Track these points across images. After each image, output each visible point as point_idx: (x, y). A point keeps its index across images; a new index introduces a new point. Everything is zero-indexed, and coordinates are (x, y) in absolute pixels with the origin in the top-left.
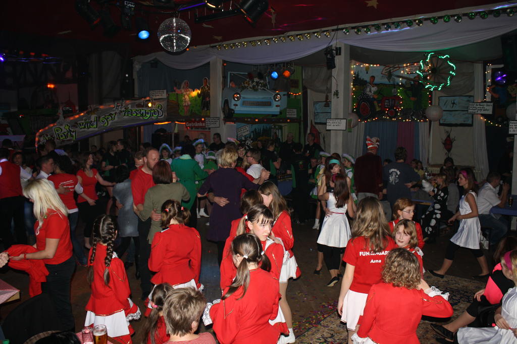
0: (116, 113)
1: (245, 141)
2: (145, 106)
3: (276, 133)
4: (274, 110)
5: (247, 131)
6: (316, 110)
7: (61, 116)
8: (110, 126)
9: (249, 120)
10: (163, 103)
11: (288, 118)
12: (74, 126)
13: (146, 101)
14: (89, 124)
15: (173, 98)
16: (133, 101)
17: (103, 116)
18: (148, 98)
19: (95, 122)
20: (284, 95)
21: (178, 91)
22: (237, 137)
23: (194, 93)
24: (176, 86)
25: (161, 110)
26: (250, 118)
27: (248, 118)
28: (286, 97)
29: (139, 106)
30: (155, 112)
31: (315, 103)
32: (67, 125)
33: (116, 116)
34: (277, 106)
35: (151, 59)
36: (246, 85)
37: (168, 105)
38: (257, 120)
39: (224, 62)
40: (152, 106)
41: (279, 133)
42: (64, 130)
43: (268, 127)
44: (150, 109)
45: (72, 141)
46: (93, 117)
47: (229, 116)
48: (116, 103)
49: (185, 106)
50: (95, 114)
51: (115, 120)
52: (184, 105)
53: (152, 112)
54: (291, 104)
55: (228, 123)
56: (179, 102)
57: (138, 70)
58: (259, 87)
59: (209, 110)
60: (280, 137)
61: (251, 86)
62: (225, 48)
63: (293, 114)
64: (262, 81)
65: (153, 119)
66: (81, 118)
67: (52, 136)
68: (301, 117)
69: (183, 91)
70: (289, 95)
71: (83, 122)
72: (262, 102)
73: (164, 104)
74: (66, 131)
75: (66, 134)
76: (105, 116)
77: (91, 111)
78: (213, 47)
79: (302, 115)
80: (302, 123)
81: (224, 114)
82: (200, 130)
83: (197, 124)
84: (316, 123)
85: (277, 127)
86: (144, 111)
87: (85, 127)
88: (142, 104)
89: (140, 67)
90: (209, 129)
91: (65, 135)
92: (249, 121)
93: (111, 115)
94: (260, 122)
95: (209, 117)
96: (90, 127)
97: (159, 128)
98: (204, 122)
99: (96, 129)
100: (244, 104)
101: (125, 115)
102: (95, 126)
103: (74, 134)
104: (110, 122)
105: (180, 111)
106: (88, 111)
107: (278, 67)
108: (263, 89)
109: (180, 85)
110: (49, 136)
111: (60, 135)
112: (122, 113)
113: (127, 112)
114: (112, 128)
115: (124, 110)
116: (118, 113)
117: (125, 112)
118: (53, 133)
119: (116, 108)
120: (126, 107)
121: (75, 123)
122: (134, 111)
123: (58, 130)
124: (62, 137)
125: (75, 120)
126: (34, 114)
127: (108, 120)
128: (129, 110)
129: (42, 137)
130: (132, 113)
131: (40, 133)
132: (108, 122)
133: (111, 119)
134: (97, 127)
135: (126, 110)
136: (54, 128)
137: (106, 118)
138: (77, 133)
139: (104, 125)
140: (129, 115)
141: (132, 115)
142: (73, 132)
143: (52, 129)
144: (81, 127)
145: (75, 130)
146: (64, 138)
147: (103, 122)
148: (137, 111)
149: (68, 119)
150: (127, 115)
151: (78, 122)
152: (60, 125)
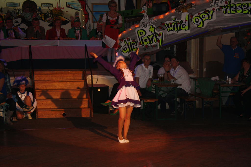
0: (214, 10)
7: (145, 14)
8: (206, 27)
12: (160, 27)
14: (179, 25)
17: (197, 15)
19: (187, 22)
32: (153, 27)
33: (215, 13)
42: (149, 33)
45: (159, 48)
46: (184, 16)
50: (187, 11)
51: (212, 20)
66: (169, 18)
67: (134, 41)
71: (172, 22)
74: (150, 34)
75: (150, 38)
76: (200, 14)
77: (183, 8)
87: (174, 29)
93: (206, 12)
96: (180, 30)
99: (188, 32)
101: (226, 13)
102: (187, 27)
103: (160, 38)
104: (206, 22)
110: (131, 41)
111: (144, 40)
112: (222, 9)
113: (229, 8)
114: (209, 31)
115: (225, 5)
116: (216, 10)
117: (226, 7)
118: (136, 36)
119: (215, 3)
120: (228, 1)
121: (161, 24)
122: (239, 6)
123: (142, 33)
124: (146, 41)
125: (162, 19)
126: (130, 15)
127: (204, 19)
128: (232, 5)
129: (123, 41)
130: (236, 9)
131: (121, 36)
132: (204, 22)
133: (207, 18)
134: (189, 29)
135: (227, 5)
136: (136, 30)
137: (201, 17)
138: (164, 37)
139: (199, 27)
140: (232, 12)
141: (236, 12)
142: (159, 35)
143: (135, 31)
144: (169, 29)
145: (161, 33)
146: (148, 43)
147: (197, 22)
148: (244, 6)
149: (154, 19)
150: (229, 12)
151: (165, 23)
152: (144, 26)
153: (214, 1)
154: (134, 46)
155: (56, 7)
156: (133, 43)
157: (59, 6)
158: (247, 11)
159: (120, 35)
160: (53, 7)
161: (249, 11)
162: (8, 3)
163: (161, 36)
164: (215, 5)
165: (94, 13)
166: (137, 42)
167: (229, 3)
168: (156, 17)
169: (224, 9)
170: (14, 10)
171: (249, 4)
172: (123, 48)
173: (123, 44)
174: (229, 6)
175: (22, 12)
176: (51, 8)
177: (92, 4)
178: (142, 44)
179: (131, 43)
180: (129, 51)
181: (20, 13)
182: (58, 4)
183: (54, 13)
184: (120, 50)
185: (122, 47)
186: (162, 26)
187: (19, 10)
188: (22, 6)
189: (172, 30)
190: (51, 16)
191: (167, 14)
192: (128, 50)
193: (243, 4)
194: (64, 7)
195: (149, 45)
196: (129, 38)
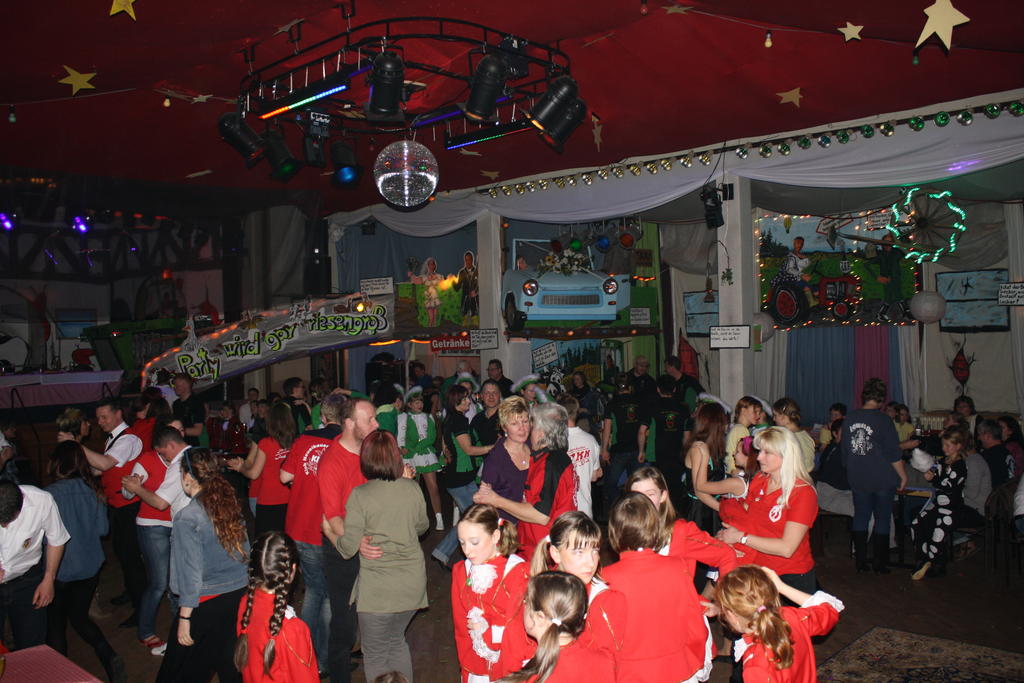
0: (295, 325)
1: (549, 374)
2: (350, 310)
3: (610, 356)
4: (604, 311)
5: (553, 355)
6: (689, 308)
7: (191, 332)
8: (285, 350)
9: (556, 332)
10: (387, 302)
11: (634, 327)
12: (216, 351)
13: (354, 300)
14: (244, 348)
15: (405, 293)
16: (329, 301)
17: (272, 332)
18: (358, 295)
19: (257, 343)
20: (624, 281)
21: (414, 279)
22: (533, 366)
23: (447, 283)
24: (411, 270)
25: (382, 316)
26: (558, 329)
27: (553, 329)
28: (628, 284)
29: (340, 309)
30: (371, 321)
31: (687, 295)
32: (203, 351)
33: (296, 330)
34: (610, 303)
35: (362, 219)
36: (548, 264)
37: (396, 308)
38: (571, 333)
39: (504, 219)
40: (365, 308)
41: (616, 356)
42: (197, 360)
43: (594, 346)
44: (361, 316)
45: (212, 381)
46: (252, 334)
47: (517, 325)
48: (296, 306)
49: (429, 308)
50: (255, 327)
51: (293, 339)
52: (428, 305)
53: (367, 319)
54: (639, 297)
55: (514, 341)
56: (419, 301)
57: (337, 240)
58: (575, 268)
59: (478, 315)
60: (618, 364)
61: (558, 265)
62: (506, 194)
63: (643, 317)
64: (579, 256)
65: (367, 335)
66: (229, 337)
68: (659, 324)
69: (425, 278)
70: (633, 282)
72: (581, 296)
73: (388, 305)
74: (199, 361)
75: (200, 367)
76: (276, 331)
77: (248, 322)
78: (481, 192)
79: (660, 318)
80: (662, 335)
81: (507, 322)
82: (460, 354)
83: (453, 344)
84: (690, 335)
85: (612, 344)
86: (349, 320)
88: (347, 306)
89: (342, 234)
90: (478, 351)
91: (198, 369)
92: (556, 336)
93: (286, 328)
94: (578, 335)
95: (477, 328)
96: (246, 354)
97: (379, 352)
98: (467, 338)
99: (258, 357)
100: (545, 300)
101: (313, 329)
102: (256, 350)
103: (215, 367)
104: (284, 343)
105: (419, 318)
106: (242, 321)
107: (610, 226)
108: (583, 271)
109: (419, 266)
112: (307, 324)
113: (317, 323)
114: (289, 354)
115: (312, 318)
116: (299, 325)
117: (313, 321)
118: (177, 365)
119: (296, 316)
120: (315, 313)
121: (216, 347)
122: (331, 320)
123: (185, 360)
125: (218, 339)
127: (281, 338)
128: (321, 319)
130: (327, 324)
131: (150, 367)
132: (282, 342)
133: (286, 337)
134: (259, 353)
135: (315, 318)
136: (176, 356)
137: (278, 335)
138: (222, 366)
139: (273, 349)
140: (322, 328)
141: (327, 328)
142: (214, 363)
143: (174, 357)
144: (228, 353)
145: (217, 359)
147: (272, 342)
148: (338, 320)
149: (205, 339)
150: (317, 328)
151: (223, 344)
152: (188, 350)
153: (295, 313)
158: (342, 327)
159: (149, 364)
161: (344, 326)
163: (216, 365)
164: (297, 318)
167: (317, 316)
168: (208, 336)
169: (311, 324)
171: (346, 318)
174: (317, 319)
177: (56, 309)
189: (233, 355)
191: (224, 331)
193: (337, 318)
195: (199, 378)
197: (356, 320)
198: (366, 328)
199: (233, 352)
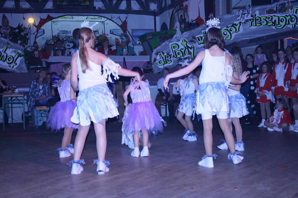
0: (240, 23)
2: (278, 12)
7: (178, 29)
8: (234, 39)
12: (192, 41)
13: (280, 5)
16: (263, 7)
17: (225, 28)
29: (270, 11)
30: (291, 18)
32: (185, 41)
33: (241, 27)
42: (181, 47)
44: (284, 15)
45: (190, 60)
48: (241, 11)
51: (239, 32)
53: (289, 17)
65: (290, 27)
66: (199, 32)
67: (168, 54)
74: (183, 47)
75: (183, 51)
76: (227, 27)
86: (277, 18)
88: (275, 9)
93: (234, 25)
101: (252, 25)
103: (192, 51)
110: (166, 54)
111: (177, 53)
112: (248, 22)
113: (254, 21)
114: (237, 42)
115: (251, 18)
116: (243, 23)
117: (252, 20)
118: (170, 50)
119: (241, 17)
120: (253, 15)
121: (192, 38)
122: (264, 19)
123: (175, 47)
124: (179, 54)
126: (165, 35)
127: (232, 32)
128: (257, 18)
129: (159, 55)
130: (261, 22)
132: (232, 34)
133: (235, 31)
135: (253, 18)
136: (170, 44)
137: (229, 30)
138: (196, 50)
139: (227, 39)
140: (258, 25)
141: (261, 24)
142: (191, 48)
143: (169, 46)
144: (199, 42)
145: (193, 46)
146: (181, 56)
147: (226, 35)
148: (268, 19)
149: (186, 34)
150: (255, 25)
151: (196, 37)
152: (177, 41)
153: (240, 16)
154: (168, 59)
155: (102, 34)
156: (167, 56)
157: (104, 33)
158: (271, 24)
160: (99, 34)
161: (273, 23)
162: (60, 31)
163: (193, 49)
164: (242, 18)
165: (134, 37)
166: (171, 55)
167: (254, 16)
168: (188, 32)
169: (250, 22)
170: (66, 37)
171: (273, 17)
172: (159, 61)
173: (158, 57)
174: (254, 19)
175: (72, 39)
176: (97, 35)
177: (132, 29)
178: (175, 56)
179: (165, 56)
180: (164, 64)
181: (71, 39)
182: (103, 31)
183: (100, 39)
184: (156, 63)
185: (157, 60)
186: (193, 39)
187: (70, 37)
188: (73, 34)
189: (202, 43)
190: (97, 42)
192: (163, 62)
193: (268, 17)
194: (108, 34)
195: (182, 57)
196: (163, 51)
197: (281, 18)
198: (289, 24)
199: (202, 41)
